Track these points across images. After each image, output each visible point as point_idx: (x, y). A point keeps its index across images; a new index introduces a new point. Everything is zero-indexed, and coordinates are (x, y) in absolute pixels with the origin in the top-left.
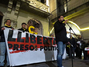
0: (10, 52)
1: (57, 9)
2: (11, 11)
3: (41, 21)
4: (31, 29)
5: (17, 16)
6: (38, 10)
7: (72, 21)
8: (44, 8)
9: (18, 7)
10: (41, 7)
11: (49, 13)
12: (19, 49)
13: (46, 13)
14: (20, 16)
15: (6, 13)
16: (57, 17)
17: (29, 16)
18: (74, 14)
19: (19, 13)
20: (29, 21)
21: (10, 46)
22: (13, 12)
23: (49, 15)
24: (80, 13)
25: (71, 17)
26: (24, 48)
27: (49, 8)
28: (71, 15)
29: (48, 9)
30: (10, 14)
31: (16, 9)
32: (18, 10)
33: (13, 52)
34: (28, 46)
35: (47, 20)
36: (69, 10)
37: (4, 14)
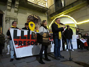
0: (16, 47)
1: (55, 3)
2: (11, 8)
3: (40, 16)
4: (31, 24)
5: (17, 14)
6: (37, 6)
7: (69, 16)
8: (42, 3)
9: (17, 4)
10: (39, 3)
11: (47, 8)
12: (23, 45)
13: (44, 8)
14: (20, 13)
15: (6, 11)
16: (55, 11)
17: (28, 13)
18: (71, 9)
19: (18, 10)
20: (29, 17)
21: (15, 43)
22: (13, 10)
23: (47, 10)
24: (76, 7)
25: (69, 12)
26: (27, 44)
27: (47, 3)
28: (68, 10)
29: (45, 4)
30: (10, 11)
31: (15, 6)
32: (18, 7)
33: (18, 47)
34: (29, 42)
35: (46, 15)
36: (66, 5)
37: (4, 12)
